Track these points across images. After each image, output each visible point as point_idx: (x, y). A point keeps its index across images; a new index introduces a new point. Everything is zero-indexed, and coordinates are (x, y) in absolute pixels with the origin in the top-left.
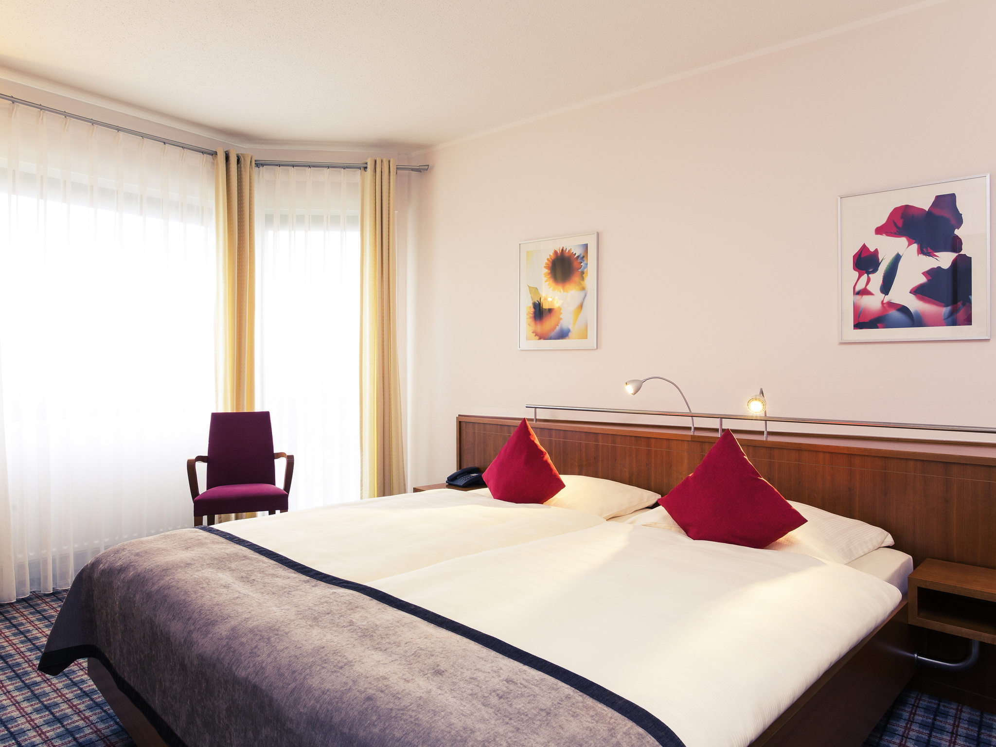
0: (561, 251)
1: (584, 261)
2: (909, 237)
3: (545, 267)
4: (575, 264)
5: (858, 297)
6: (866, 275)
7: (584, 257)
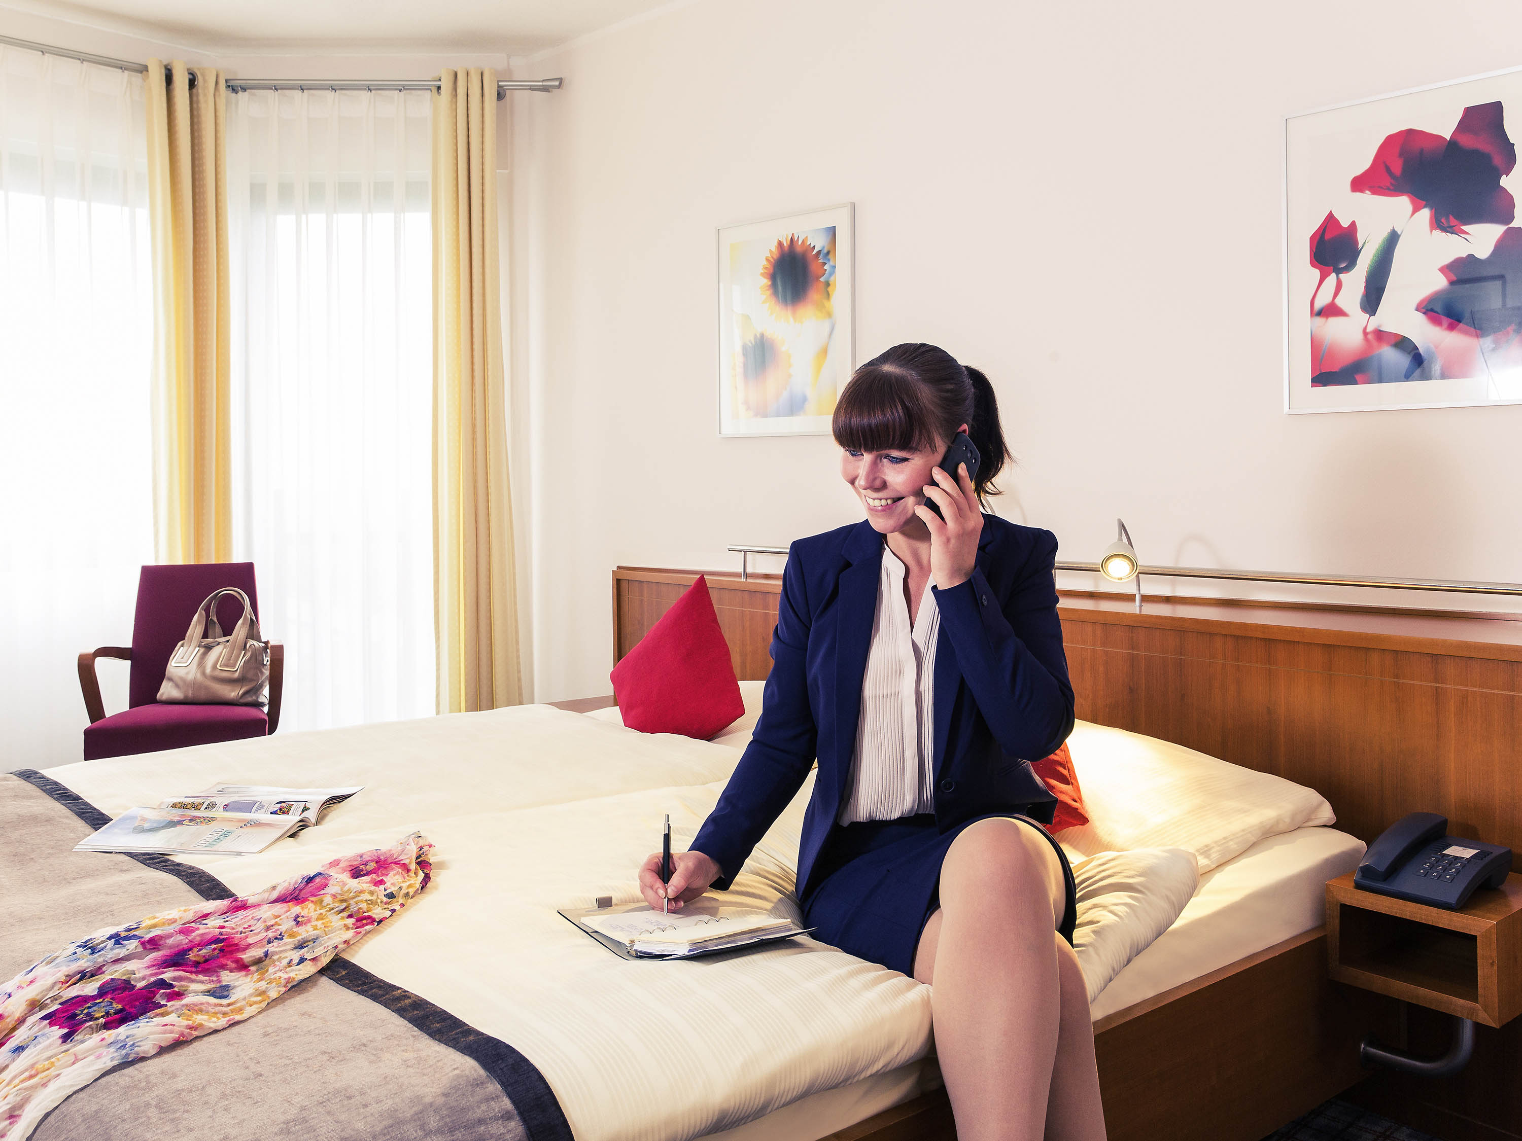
0: (789, 243)
1: (829, 260)
2: (1412, 194)
3: (762, 274)
4: (813, 267)
5: (1319, 320)
6: (1333, 275)
7: (829, 253)
